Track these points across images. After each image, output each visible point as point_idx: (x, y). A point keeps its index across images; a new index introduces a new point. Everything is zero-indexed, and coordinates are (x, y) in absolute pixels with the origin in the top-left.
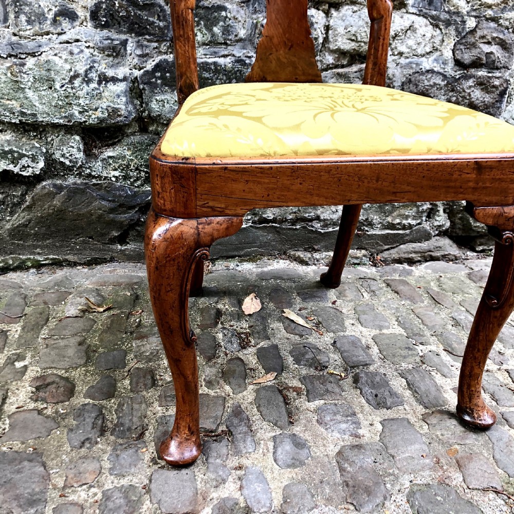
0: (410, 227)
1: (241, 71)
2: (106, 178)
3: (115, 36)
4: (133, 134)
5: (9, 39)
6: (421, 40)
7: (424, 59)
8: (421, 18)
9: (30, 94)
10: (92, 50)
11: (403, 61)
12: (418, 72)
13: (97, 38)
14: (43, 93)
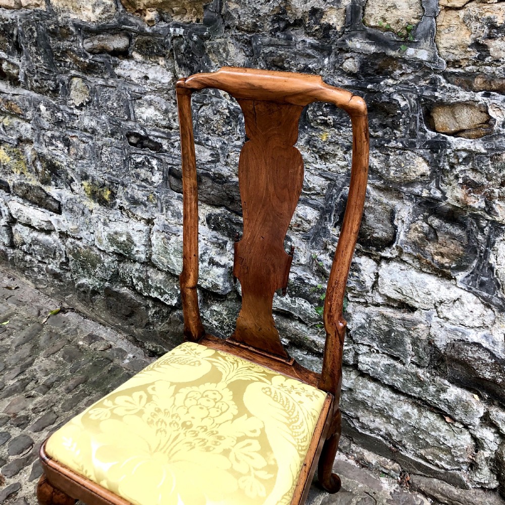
0: (443, 468)
1: (299, 287)
2: (210, 323)
3: (220, 237)
4: (231, 300)
5: (164, 222)
6: (468, 314)
7: (472, 331)
8: (471, 294)
9: (172, 257)
10: (206, 242)
11: (447, 325)
12: (463, 341)
13: (209, 236)
14: (179, 259)
